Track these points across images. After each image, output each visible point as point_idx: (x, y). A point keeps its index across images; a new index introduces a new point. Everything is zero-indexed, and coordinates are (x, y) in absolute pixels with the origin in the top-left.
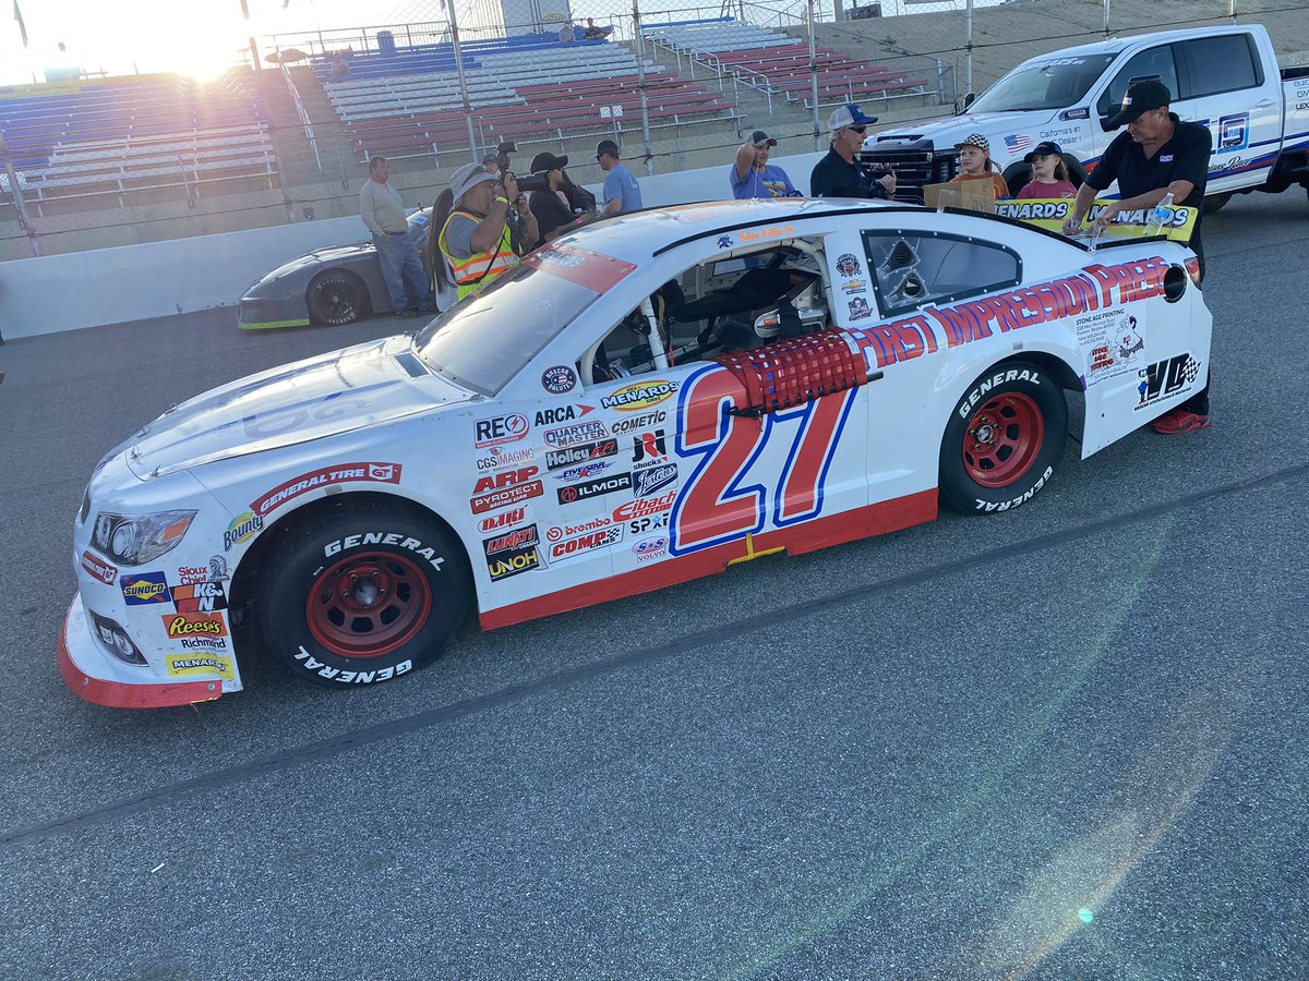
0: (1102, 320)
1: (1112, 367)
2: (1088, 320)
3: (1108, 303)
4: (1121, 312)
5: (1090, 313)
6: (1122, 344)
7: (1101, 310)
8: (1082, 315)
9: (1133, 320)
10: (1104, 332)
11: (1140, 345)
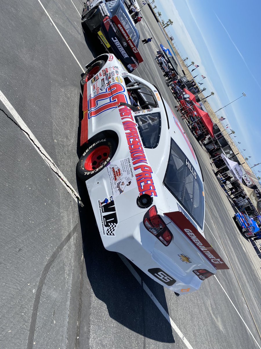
0: (129, 168)
1: (114, 181)
2: (129, 162)
3: (136, 169)
4: (132, 176)
5: (131, 162)
6: (121, 182)
7: (133, 166)
8: (131, 159)
9: (130, 183)
10: (125, 171)
11: (121, 191)
